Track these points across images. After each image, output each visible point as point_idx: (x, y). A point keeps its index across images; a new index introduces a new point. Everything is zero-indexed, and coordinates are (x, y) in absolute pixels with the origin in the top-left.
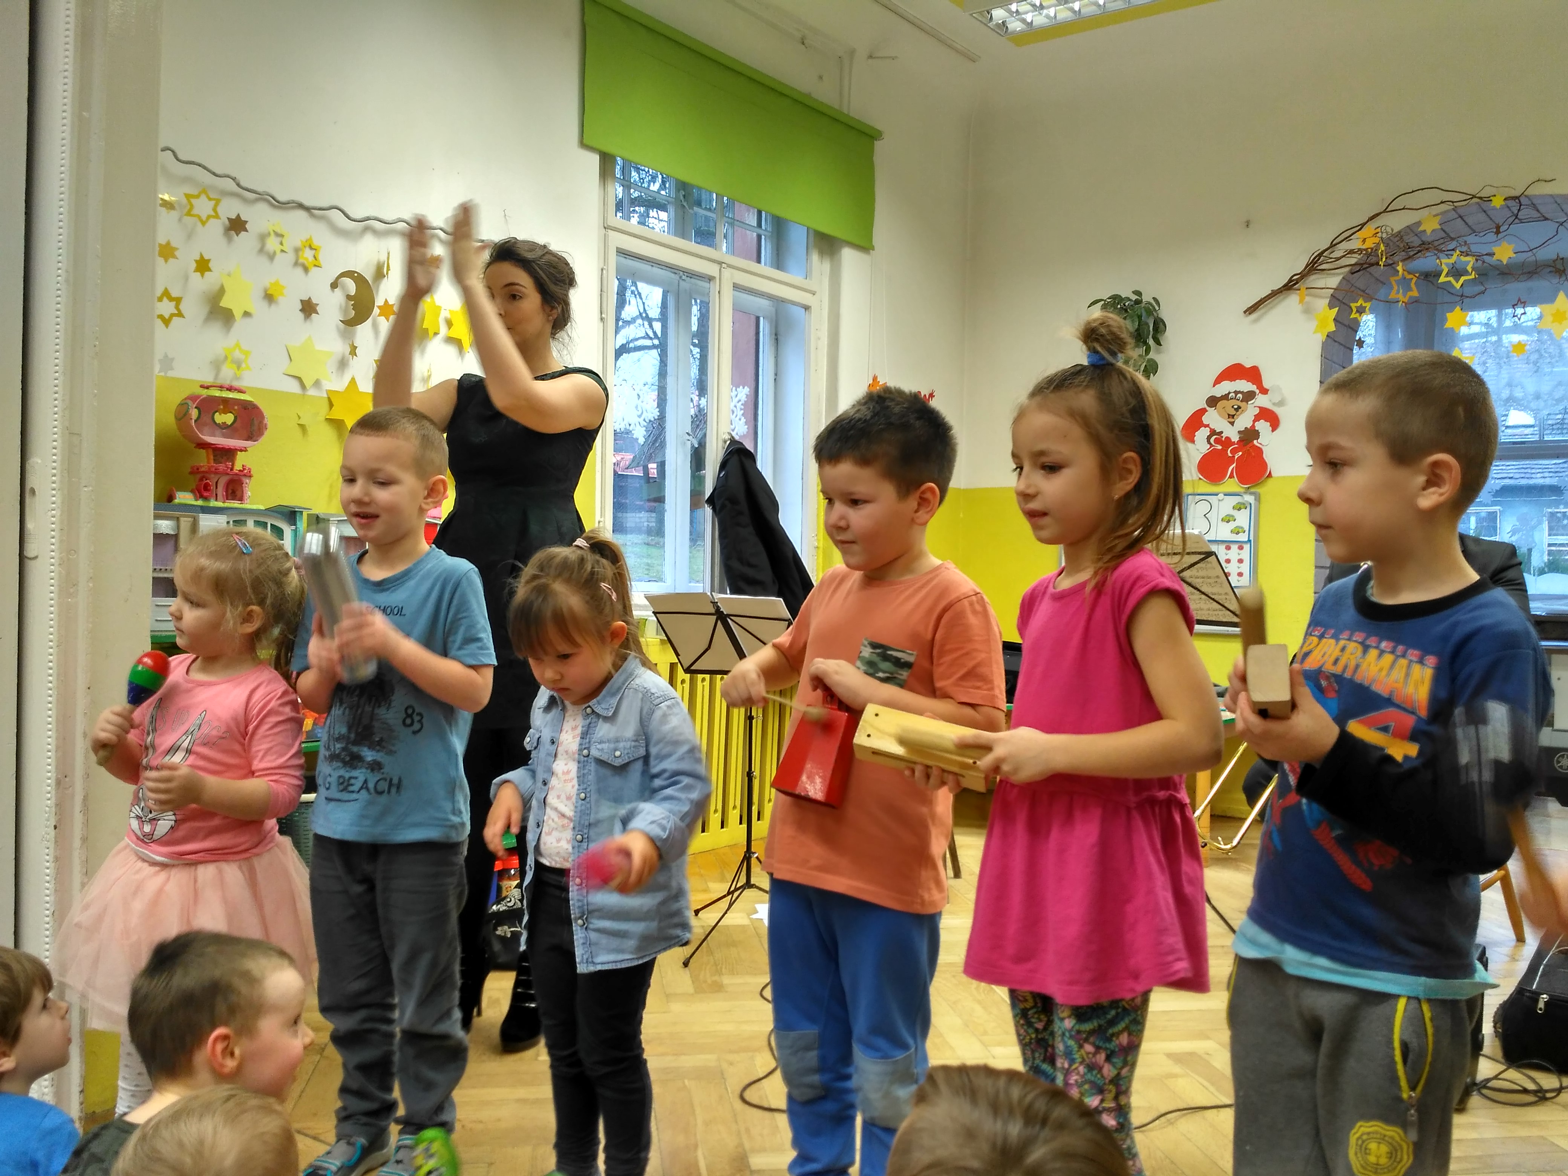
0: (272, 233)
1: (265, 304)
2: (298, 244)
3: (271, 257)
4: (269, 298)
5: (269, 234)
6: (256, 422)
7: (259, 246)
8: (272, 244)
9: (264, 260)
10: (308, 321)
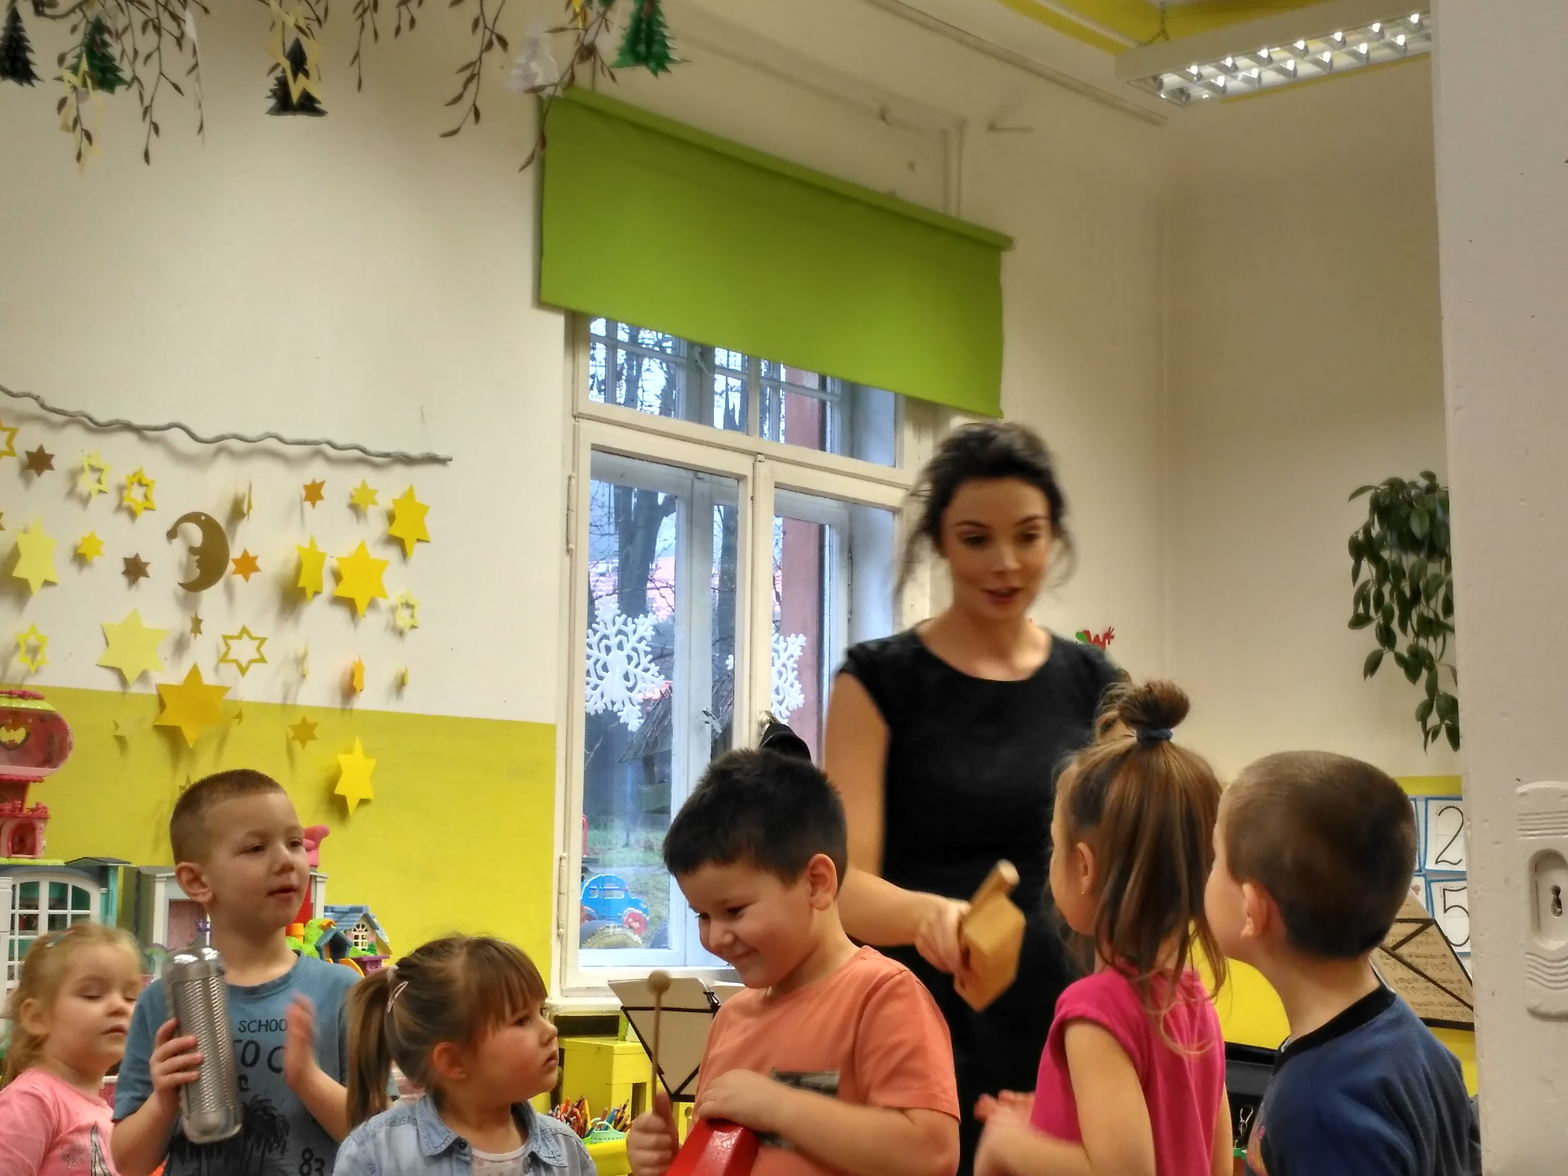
0: (87, 468)
1: (73, 569)
2: (123, 479)
3: (85, 501)
4: (80, 559)
5: (82, 470)
6: (57, 740)
7: (67, 488)
8: (86, 483)
9: (74, 507)
10: (134, 588)
